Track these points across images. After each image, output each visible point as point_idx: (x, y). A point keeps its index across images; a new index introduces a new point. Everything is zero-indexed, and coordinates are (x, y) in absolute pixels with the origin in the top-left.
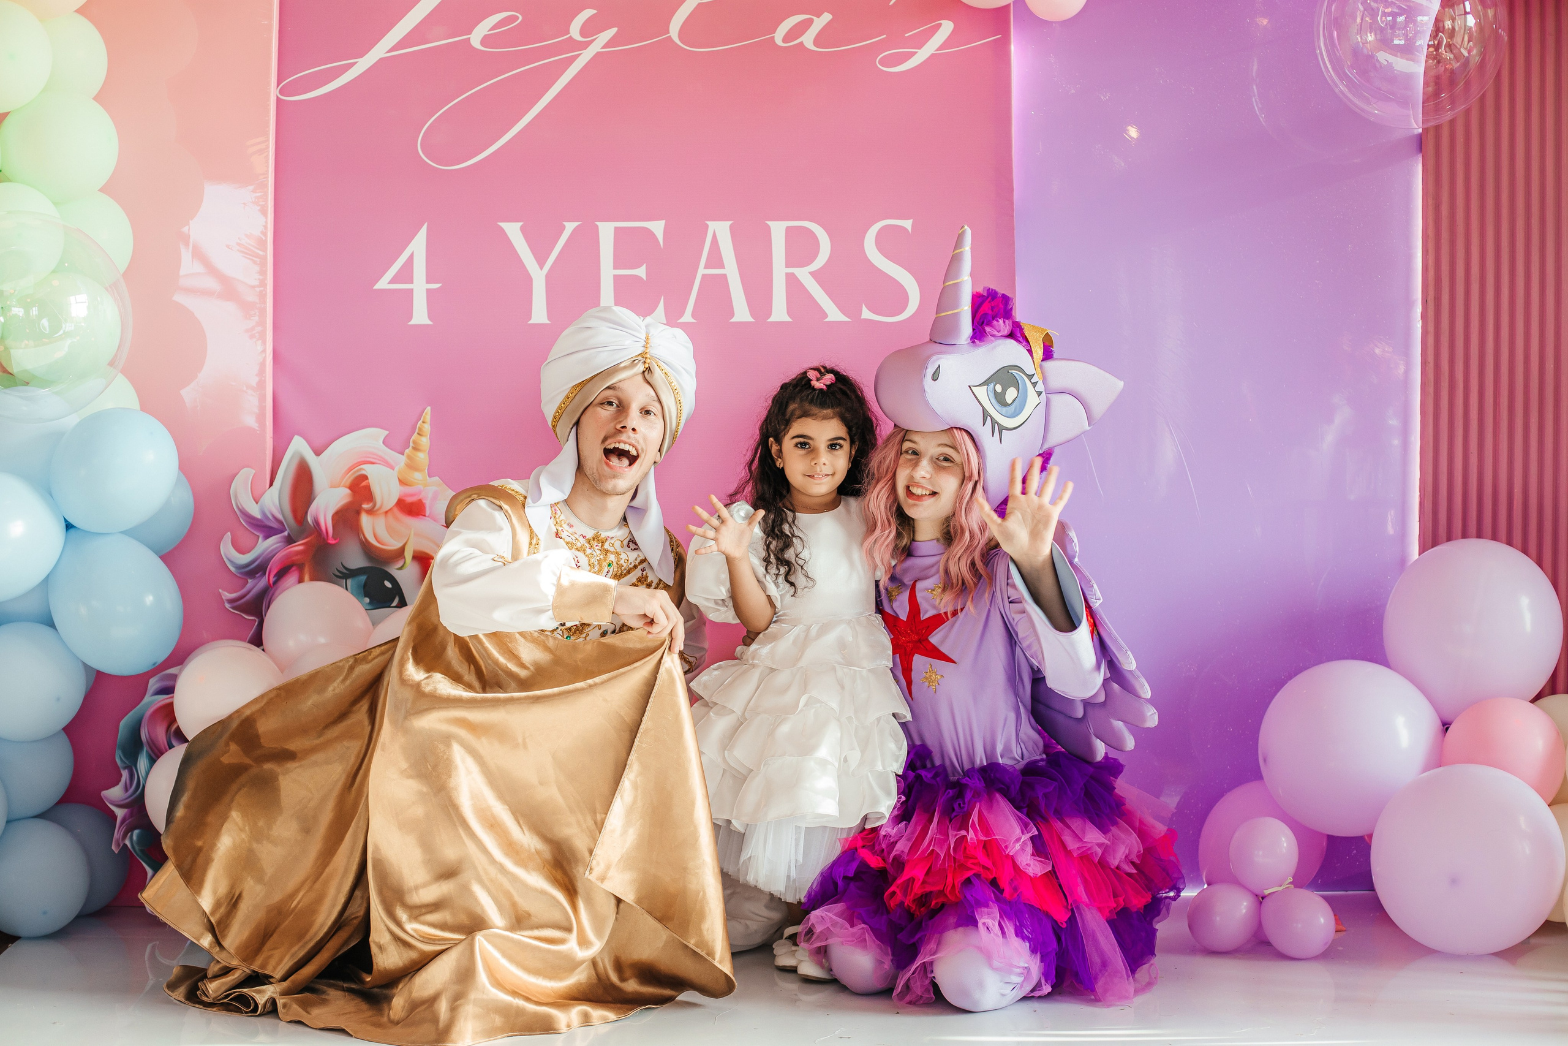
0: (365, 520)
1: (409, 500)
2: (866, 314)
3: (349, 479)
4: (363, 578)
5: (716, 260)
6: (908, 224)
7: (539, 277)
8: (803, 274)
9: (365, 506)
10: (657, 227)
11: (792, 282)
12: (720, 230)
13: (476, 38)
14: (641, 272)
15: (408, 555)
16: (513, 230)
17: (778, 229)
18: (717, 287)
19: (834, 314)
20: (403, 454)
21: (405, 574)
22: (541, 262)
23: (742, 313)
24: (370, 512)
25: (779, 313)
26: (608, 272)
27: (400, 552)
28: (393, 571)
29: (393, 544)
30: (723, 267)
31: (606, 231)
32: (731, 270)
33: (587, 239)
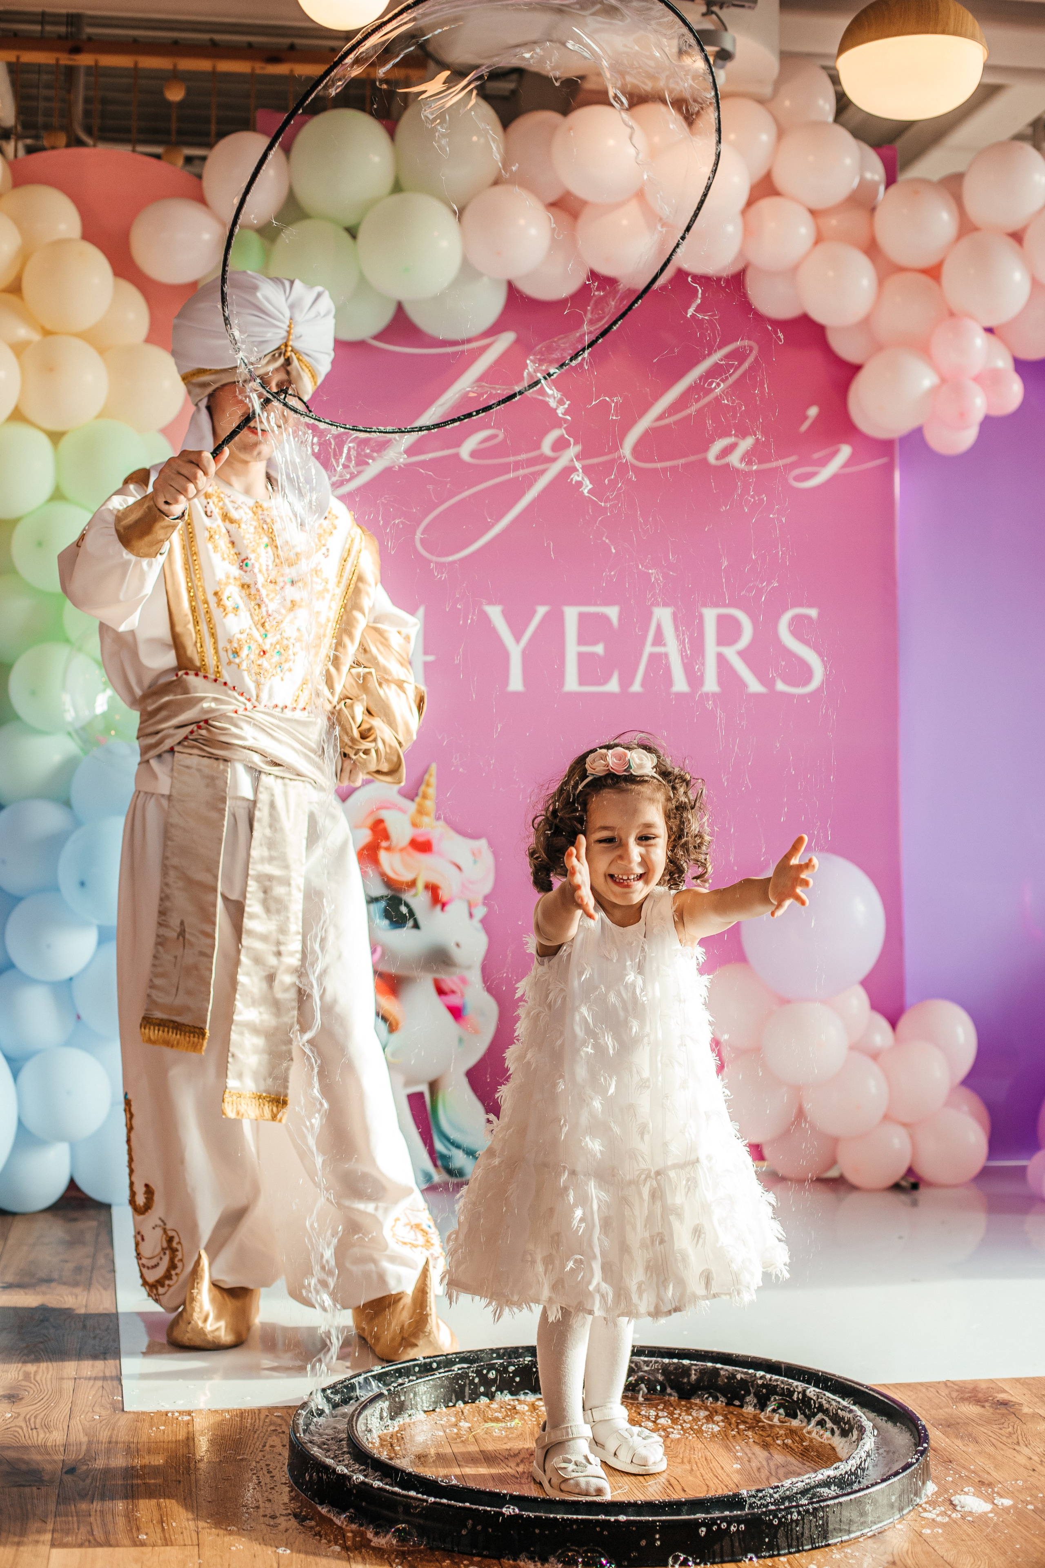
0: (383, 856)
1: (421, 839)
2: (780, 686)
3: (370, 821)
4: (383, 904)
5: (659, 640)
6: (813, 613)
7: (515, 651)
8: (731, 653)
9: (384, 844)
10: (613, 612)
11: (721, 659)
12: (663, 615)
13: (465, 451)
14: (599, 649)
15: (420, 885)
16: (495, 613)
17: (710, 615)
18: (659, 662)
19: (754, 686)
20: (413, 800)
21: (418, 900)
22: (518, 638)
23: (680, 684)
24: (388, 849)
25: (711, 684)
26: (572, 649)
27: (413, 884)
28: (407, 897)
29: (406, 876)
30: (664, 645)
31: (571, 614)
32: (672, 648)
33: (555, 620)
